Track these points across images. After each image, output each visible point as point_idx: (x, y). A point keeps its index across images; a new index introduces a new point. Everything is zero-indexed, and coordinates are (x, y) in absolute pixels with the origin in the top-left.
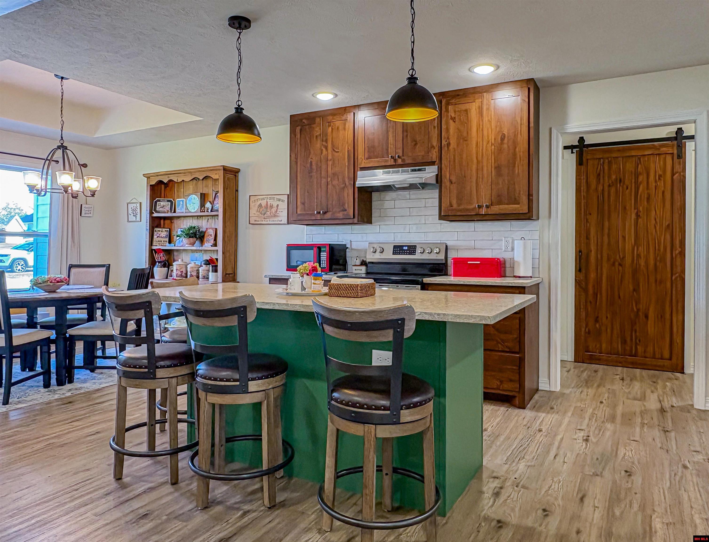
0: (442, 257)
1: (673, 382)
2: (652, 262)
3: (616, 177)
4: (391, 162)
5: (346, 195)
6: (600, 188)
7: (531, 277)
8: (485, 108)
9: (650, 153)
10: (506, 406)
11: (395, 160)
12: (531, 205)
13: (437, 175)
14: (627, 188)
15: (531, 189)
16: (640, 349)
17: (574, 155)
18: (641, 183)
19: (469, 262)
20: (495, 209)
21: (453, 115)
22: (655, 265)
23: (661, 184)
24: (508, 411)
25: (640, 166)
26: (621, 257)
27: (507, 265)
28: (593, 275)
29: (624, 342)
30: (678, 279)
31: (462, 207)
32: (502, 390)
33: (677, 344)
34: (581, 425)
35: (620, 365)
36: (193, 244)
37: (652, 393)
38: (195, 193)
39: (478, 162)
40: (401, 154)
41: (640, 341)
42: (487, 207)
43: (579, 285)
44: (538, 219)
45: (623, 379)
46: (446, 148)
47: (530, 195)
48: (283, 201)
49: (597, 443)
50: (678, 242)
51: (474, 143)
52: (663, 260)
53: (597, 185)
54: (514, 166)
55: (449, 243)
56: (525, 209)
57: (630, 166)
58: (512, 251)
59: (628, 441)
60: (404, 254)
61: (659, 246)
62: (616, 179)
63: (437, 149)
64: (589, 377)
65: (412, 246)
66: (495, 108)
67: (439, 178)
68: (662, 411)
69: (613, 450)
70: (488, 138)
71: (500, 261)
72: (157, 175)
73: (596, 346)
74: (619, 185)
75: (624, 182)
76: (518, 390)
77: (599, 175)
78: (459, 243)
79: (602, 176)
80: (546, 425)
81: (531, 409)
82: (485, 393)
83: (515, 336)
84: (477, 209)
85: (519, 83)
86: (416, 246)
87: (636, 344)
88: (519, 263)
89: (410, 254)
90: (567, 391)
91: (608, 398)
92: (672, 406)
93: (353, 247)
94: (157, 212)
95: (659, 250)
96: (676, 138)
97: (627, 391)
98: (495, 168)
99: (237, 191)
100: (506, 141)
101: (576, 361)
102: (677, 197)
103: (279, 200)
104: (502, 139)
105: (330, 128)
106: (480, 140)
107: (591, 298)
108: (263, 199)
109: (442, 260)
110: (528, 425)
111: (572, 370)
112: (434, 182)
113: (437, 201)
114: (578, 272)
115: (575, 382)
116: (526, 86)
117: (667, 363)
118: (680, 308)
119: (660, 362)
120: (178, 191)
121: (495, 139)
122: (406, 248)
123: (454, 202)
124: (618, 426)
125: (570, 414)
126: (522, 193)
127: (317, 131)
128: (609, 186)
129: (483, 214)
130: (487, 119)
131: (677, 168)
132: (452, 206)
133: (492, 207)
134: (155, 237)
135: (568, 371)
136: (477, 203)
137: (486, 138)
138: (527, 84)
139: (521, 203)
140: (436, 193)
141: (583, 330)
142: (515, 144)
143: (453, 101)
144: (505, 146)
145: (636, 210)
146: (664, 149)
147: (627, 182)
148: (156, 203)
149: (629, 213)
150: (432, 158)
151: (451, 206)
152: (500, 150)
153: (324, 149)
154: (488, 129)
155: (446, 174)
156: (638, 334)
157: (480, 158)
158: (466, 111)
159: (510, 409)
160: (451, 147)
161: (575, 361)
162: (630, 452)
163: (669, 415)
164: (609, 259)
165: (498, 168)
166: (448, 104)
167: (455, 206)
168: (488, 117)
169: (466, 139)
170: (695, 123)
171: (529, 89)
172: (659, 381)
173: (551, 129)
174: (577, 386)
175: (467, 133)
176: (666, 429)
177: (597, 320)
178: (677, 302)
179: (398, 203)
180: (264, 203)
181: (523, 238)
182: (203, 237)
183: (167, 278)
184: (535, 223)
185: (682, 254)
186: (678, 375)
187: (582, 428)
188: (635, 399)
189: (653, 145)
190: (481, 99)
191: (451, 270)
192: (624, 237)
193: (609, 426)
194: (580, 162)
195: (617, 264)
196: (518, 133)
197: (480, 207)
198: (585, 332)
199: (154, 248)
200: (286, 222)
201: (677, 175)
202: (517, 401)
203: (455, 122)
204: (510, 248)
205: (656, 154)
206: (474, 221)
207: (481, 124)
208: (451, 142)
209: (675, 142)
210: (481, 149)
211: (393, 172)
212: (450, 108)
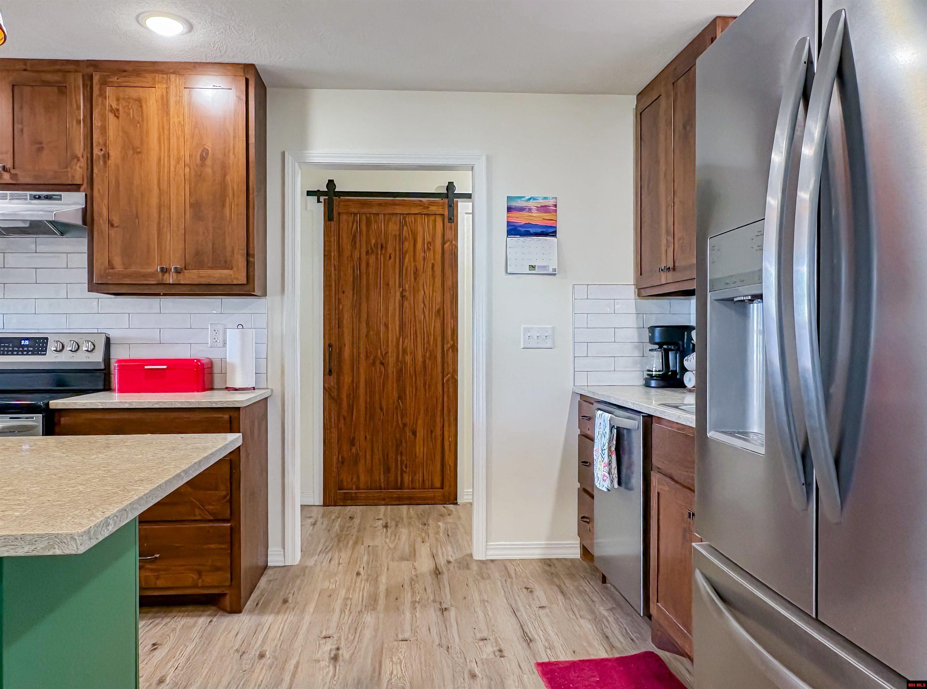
0: (98, 357)
1: (446, 521)
2: (420, 359)
3: (376, 241)
6: (356, 255)
7: (254, 388)
8: (172, 100)
9: (417, 212)
10: (209, 612)
12: (251, 274)
13: (85, 211)
14: (390, 257)
15: (251, 245)
16: (407, 478)
17: (322, 205)
18: (407, 252)
19: (146, 367)
20: (192, 275)
21: (114, 106)
22: (424, 362)
23: (430, 255)
24: (213, 623)
25: (405, 228)
26: (384, 353)
27: (216, 369)
28: (347, 379)
29: (387, 470)
30: (450, 382)
31: (133, 269)
32: (203, 587)
33: (450, 466)
34: (328, 628)
35: (383, 502)
37: (422, 544)
39: (161, 192)
40: (9, 165)
41: (406, 467)
42: (178, 271)
43: (330, 395)
44: (265, 294)
45: (386, 526)
46: (101, 163)
47: (249, 255)
49: (351, 661)
50: (449, 332)
52: (433, 357)
53: (352, 252)
54: (223, 206)
55: (112, 334)
56: (243, 280)
57: (393, 228)
58: (224, 346)
59: (395, 643)
60: (23, 354)
61: (428, 337)
62: (376, 245)
63: (83, 162)
64: (342, 528)
65: (39, 338)
66: (190, 104)
67: (87, 216)
68: (437, 572)
69: (374, 670)
70: (179, 153)
71: (203, 365)
73: (352, 479)
74: (379, 253)
75: (386, 248)
76: (228, 583)
77: (355, 236)
78: (131, 333)
79: (358, 236)
80: (273, 640)
81: (251, 612)
83: (224, 493)
84: (160, 274)
85: (229, 67)
86: (47, 339)
87: (402, 472)
88: (233, 366)
89: (36, 352)
90: (311, 562)
91: (368, 563)
92: (449, 562)
95: (428, 343)
96: (446, 196)
97: (392, 546)
98: (191, 205)
100: (209, 162)
101: (326, 503)
102: (448, 272)
104: (203, 158)
106: (164, 154)
107: (344, 412)
109: (99, 363)
110: (243, 649)
111: (320, 521)
112: (78, 221)
113: (85, 257)
114: (328, 376)
115: (323, 541)
116: (242, 74)
117: (439, 493)
118: (452, 419)
119: (430, 494)
121: (190, 156)
122: (27, 342)
123: (117, 261)
124: (381, 615)
125: (311, 608)
126: (236, 251)
128: (367, 252)
129: (170, 284)
130: (176, 120)
131: (449, 235)
132: (113, 268)
133: (186, 271)
135: (314, 524)
136: (161, 264)
137: (176, 153)
138: (244, 72)
139: (235, 268)
140: (82, 245)
141: (335, 458)
142: (224, 169)
143: (115, 79)
144: (209, 170)
145: (401, 289)
146: (433, 209)
147: (390, 250)
149: (392, 291)
150: (73, 177)
151: (111, 265)
152: (199, 176)
154: (178, 138)
155: (102, 210)
156: (404, 458)
157: (164, 186)
158: (139, 101)
159: (215, 619)
160: (111, 162)
161: (325, 505)
162: (399, 665)
163: (445, 577)
164: (367, 357)
165: (196, 206)
166: (104, 83)
167: (119, 267)
168: (178, 117)
169: (138, 150)
170: (472, 170)
171: (247, 81)
172: (431, 522)
173: (283, 154)
174: (326, 550)
175: (142, 140)
176: (444, 606)
177: (352, 442)
178: (449, 411)
179: (11, 259)
181: (240, 326)
184: (262, 301)
185: (454, 348)
186: (451, 507)
187: (330, 632)
188: (403, 559)
189: (420, 201)
190: (167, 83)
191: (116, 380)
192: (386, 326)
193: (369, 618)
194: (329, 216)
195: (378, 362)
196: (229, 151)
197: (164, 271)
198: (338, 462)
201: (448, 243)
202: (227, 601)
203: (118, 117)
204: (219, 342)
205: (424, 214)
206: (158, 295)
207: (166, 127)
208: (112, 153)
209: (446, 201)
210: (166, 170)
212: (109, 91)
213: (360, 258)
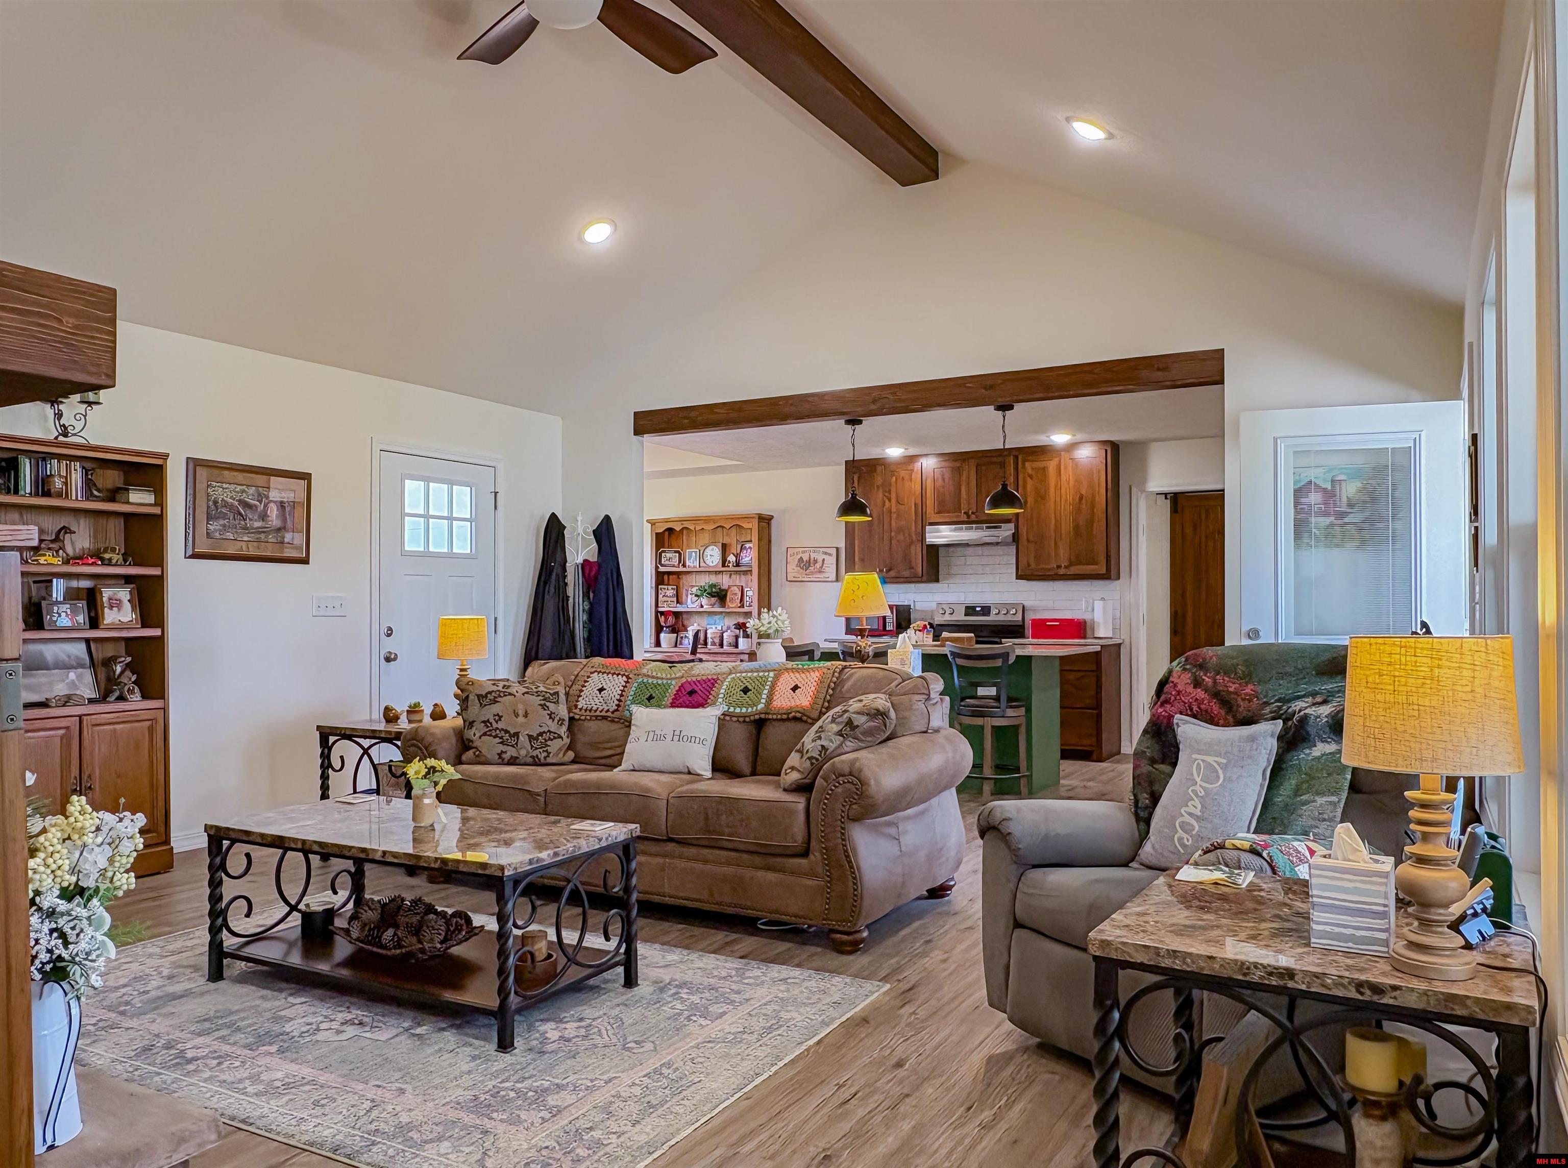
0: (1019, 618)
4: (964, 518)
5: (913, 552)
7: (1112, 638)
8: (1063, 463)
10: (1085, 761)
11: (969, 517)
12: (1110, 567)
13: (1014, 534)
17: (1169, 501)
19: (1047, 623)
20: (1073, 570)
21: (1031, 472)
27: (1088, 624)
28: (1190, 638)
31: (1041, 566)
32: (1081, 746)
36: (713, 605)
38: (714, 543)
39: (1056, 521)
40: (975, 511)
42: (1066, 567)
43: (1176, 649)
44: (1118, 578)
47: (1108, 557)
48: (830, 555)
51: (1052, 501)
54: (1093, 527)
55: (1026, 603)
56: (1104, 571)
58: (1093, 612)
60: (977, 616)
65: (986, 607)
66: (1073, 462)
67: (1016, 538)
71: (1080, 623)
72: (667, 521)
77: (1196, 523)
78: (1036, 603)
79: (1198, 525)
82: (1062, 751)
83: (1092, 693)
84: (1056, 569)
85: (1097, 444)
86: (990, 607)
88: (1098, 623)
89: (984, 615)
93: (917, 608)
94: (662, 565)
98: (1074, 528)
99: (770, 541)
100: (1084, 501)
103: (826, 553)
104: (1081, 498)
105: (894, 478)
106: (1058, 499)
108: (803, 552)
109: (1019, 621)
112: (1011, 539)
113: (1014, 560)
114: (1174, 636)
116: (1104, 447)
120: (687, 540)
121: (1073, 499)
122: (980, 609)
123: (1032, 562)
126: (1100, 555)
127: (879, 480)
128: (1206, 537)
129: (1061, 574)
130: (1065, 478)
133: (1071, 566)
134: (660, 596)
136: (1056, 561)
137: (1065, 498)
138: (1105, 445)
139: (1100, 565)
140: (1012, 552)
142: (1093, 506)
143: (1030, 457)
144: (1084, 506)
148: (661, 554)
151: (1029, 565)
152: (1078, 510)
153: (887, 501)
154: (1066, 489)
155: (1023, 531)
157: (1058, 517)
158: (1044, 468)
160: (1028, 505)
164: (1207, 621)
165: (1076, 528)
166: (1024, 461)
167: (1033, 566)
168: (1066, 476)
169: (1044, 497)
171: (1106, 451)
173: (1130, 487)
175: (1045, 492)
179: (970, 560)
180: (806, 558)
181: (1103, 599)
182: (725, 596)
183: (676, 646)
184: (1116, 584)
190: (1060, 459)
191: (1029, 631)
194: (1175, 510)
196: (1096, 493)
197: (1059, 567)
199: (660, 609)
200: (834, 579)
202: (1094, 756)
203: (1032, 477)
204: (1090, 609)
207: (1059, 483)
208: (1029, 500)
210: (1059, 508)
211: (966, 529)
212: (1027, 464)
213: (1200, 543)
